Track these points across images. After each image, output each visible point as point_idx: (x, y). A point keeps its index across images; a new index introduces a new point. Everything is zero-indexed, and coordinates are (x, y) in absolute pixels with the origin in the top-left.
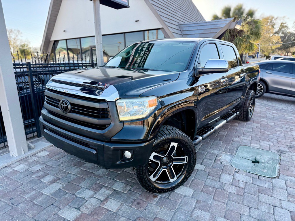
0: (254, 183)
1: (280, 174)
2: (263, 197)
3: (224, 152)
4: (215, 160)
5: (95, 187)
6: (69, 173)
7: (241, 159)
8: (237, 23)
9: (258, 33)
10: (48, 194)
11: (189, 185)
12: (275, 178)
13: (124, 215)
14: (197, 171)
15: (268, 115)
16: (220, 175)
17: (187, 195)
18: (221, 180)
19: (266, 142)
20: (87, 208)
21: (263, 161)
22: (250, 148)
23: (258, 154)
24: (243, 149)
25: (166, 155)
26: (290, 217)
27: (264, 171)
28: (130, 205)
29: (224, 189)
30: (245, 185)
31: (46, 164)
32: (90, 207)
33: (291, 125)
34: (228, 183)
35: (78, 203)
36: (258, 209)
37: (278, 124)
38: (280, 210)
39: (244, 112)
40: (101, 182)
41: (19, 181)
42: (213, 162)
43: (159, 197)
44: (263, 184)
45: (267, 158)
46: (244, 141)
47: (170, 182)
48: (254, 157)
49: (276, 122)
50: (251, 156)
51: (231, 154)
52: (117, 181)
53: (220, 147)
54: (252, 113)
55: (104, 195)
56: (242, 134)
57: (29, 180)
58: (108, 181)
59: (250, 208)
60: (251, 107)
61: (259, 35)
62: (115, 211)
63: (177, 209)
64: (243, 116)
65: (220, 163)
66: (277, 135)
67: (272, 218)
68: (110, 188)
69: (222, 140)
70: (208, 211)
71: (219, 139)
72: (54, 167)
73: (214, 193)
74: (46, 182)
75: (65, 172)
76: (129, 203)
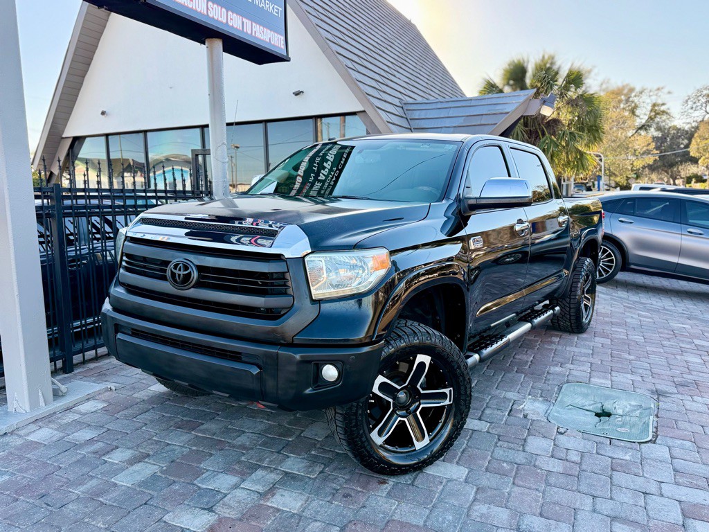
0: (602, 452)
1: (657, 436)
2: (619, 477)
3: (529, 395)
4: (511, 410)
5: (239, 467)
6: (168, 444)
7: (569, 409)
8: (544, 102)
9: (595, 126)
10: (128, 485)
11: (455, 461)
12: (646, 442)
13: (319, 517)
14: (472, 433)
15: (627, 320)
16: (525, 440)
17: (455, 477)
18: (527, 449)
19: (625, 375)
20: (230, 507)
21: (620, 412)
22: (590, 387)
23: (608, 398)
24: (574, 389)
25: (406, 384)
26: (679, 511)
27: (623, 430)
28: (329, 499)
29: (535, 466)
30: (582, 457)
31: (106, 426)
32: (236, 505)
33: (683, 341)
34: (544, 453)
35: (207, 499)
36: (611, 499)
37: (653, 338)
38: (659, 499)
39: (572, 310)
40: (251, 459)
41: (48, 462)
42: (507, 414)
43: (391, 483)
44: (619, 454)
45: (628, 407)
46: (574, 372)
47: (415, 450)
48: (600, 405)
49: (647, 335)
50: (592, 402)
51: (547, 400)
52: (288, 457)
53: (519, 386)
54: (590, 314)
55: (264, 484)
56: (569, 359)
57: (74, 459)
58: (267, 457)
59: (594, 497)
60: (588, 299)
61: (597, 131)
62: (295, 512)
63: (434, 504)
64: (570, 320)
65: (522, 416)
66: (649, 362)
67: (641, 513)
68: (275, 469)
69: (522, 372)
70: (503, 506)
71: (515, 369)
72: (129, 432)
73: (514, 473)
74: (117, 462)
75: (157, 442)
76: (326, 496)
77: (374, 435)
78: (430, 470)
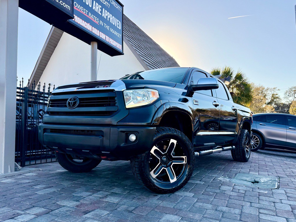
0: (253, 190)
1: (279, 187)
2: (262, 197)
3: (222, 176)
4: (214, 179)
5: (92, 191)
6: (62, 184)
7: (240, 180)
8: (226, 79)
9: (249, 95)
10: (42, 194)
11: (189, 191)
12: (274, 189)
13: (126, 204)
14: (197, 184)
16: (220, 187)
17: (188, 195)
18: (220, 189)
19: (265, 172)
20: (86, 200)
21: (262, 181)
22: (249, 175)
23: (257, 177)
24: (242, 175)
25: (166, 152)
26: (290, 207)
27: (264, 186)
29: (224, 193)
30: (245, 192)
31: (36, 179)
32: (89, 200)
34: (228, 190)
35: (76, 198)
36: (259, 203)
38: (280, 204)
39: (241, 150)
40: (98, 189)
42: (212, 180)
43: (159, 196)
44: (262, 191)
45: (266, 180)
46: (242, 171)
47: (170, 183)
48: (254, 180)
49: (274, 164)
50: (250, 179)
51: (230, 178)
52: (114, 188)
53: (218, 174)
54: (249, 155)
55: (102, 195)
56: (240, 168)
57: (20, 187)
58: (105, 188)
59: (251, 203)
60: (248, 148)
61: (250, 97)
62: (116, 202)
63: (178, 202)
65: (219, 181)
66: (275, 170)
67: (272, 208)
68: (108, 191)
69: (219, 170)
70: (210, 204)
71: (217, 170)
72: (45, 181)
73: (215, 195)
74: (38, 188)
75: (57, 184)
76: (130, 199)
77: (152, 173)
78: (177, 193)
